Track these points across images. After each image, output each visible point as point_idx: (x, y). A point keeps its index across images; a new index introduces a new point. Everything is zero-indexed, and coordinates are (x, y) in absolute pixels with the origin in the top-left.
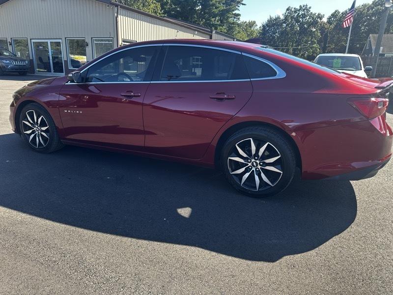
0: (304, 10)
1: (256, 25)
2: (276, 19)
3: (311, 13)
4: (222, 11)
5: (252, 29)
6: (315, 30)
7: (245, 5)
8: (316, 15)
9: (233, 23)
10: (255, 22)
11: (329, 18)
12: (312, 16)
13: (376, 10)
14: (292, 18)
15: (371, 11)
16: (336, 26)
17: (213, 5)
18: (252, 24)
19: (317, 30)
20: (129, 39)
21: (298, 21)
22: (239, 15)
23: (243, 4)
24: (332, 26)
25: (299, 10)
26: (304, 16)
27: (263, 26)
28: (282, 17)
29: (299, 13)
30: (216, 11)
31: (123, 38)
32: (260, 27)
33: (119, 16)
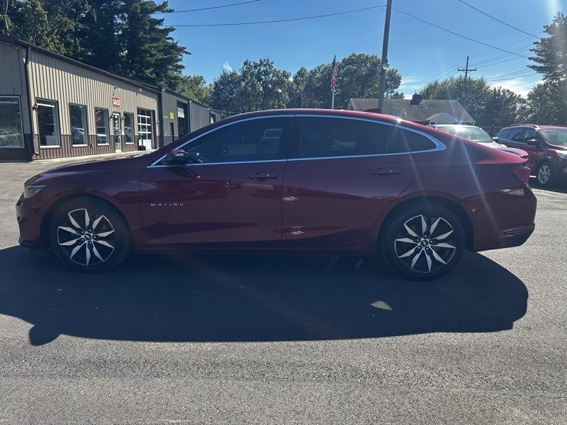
0: (265, 65)
1: (205, 82)
2: (232, 75)
3: (275, 69)
4: (160, 60)
5: (200, 86)
6: (280, 91)
7: (189, 53)
8: (281, 72)
9: (175, 78)
10: (202, 78)
11: (295, 78)
12: (276, 73)
13: (347, 70)
14: (252, 74)
15: (342, 71)
16: (306, 87)
17: (146, 51)
18: (198, 80)
19: (283, 91)
20: (47, 98)
21: (260, 79)
22: (182, 67)
23: (186, 53)
24: (302, 88)
25: (260, 66)
26: (266, 73)
27: (216, 84)
28: (239, 74)
29: (260, 69)
30: (152, 60)
31: (36, 96)
32: (210, 85)
33: (30, 63)
